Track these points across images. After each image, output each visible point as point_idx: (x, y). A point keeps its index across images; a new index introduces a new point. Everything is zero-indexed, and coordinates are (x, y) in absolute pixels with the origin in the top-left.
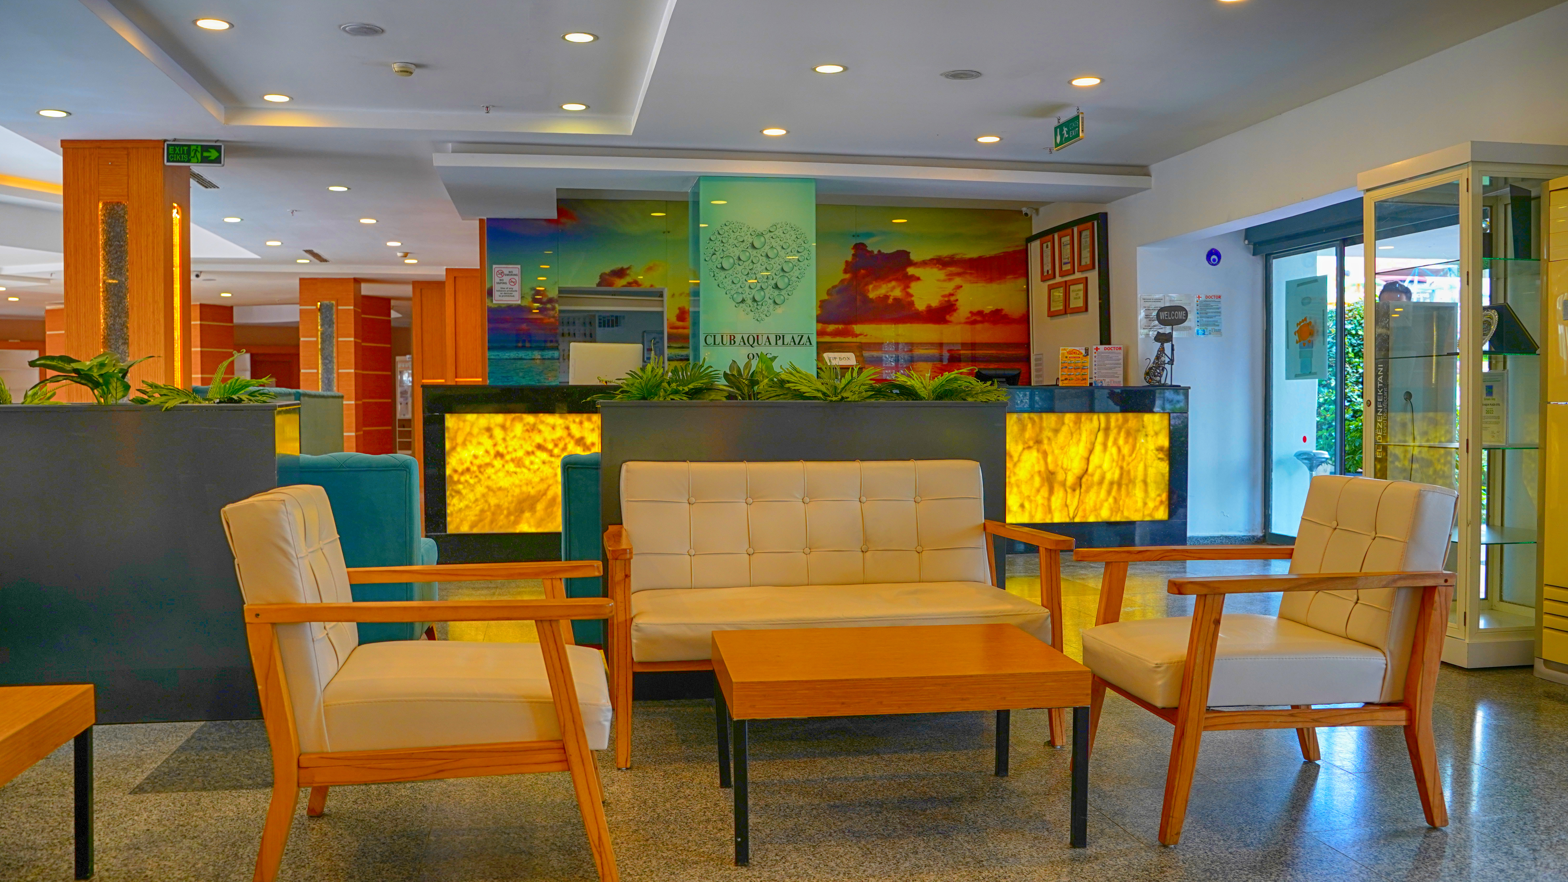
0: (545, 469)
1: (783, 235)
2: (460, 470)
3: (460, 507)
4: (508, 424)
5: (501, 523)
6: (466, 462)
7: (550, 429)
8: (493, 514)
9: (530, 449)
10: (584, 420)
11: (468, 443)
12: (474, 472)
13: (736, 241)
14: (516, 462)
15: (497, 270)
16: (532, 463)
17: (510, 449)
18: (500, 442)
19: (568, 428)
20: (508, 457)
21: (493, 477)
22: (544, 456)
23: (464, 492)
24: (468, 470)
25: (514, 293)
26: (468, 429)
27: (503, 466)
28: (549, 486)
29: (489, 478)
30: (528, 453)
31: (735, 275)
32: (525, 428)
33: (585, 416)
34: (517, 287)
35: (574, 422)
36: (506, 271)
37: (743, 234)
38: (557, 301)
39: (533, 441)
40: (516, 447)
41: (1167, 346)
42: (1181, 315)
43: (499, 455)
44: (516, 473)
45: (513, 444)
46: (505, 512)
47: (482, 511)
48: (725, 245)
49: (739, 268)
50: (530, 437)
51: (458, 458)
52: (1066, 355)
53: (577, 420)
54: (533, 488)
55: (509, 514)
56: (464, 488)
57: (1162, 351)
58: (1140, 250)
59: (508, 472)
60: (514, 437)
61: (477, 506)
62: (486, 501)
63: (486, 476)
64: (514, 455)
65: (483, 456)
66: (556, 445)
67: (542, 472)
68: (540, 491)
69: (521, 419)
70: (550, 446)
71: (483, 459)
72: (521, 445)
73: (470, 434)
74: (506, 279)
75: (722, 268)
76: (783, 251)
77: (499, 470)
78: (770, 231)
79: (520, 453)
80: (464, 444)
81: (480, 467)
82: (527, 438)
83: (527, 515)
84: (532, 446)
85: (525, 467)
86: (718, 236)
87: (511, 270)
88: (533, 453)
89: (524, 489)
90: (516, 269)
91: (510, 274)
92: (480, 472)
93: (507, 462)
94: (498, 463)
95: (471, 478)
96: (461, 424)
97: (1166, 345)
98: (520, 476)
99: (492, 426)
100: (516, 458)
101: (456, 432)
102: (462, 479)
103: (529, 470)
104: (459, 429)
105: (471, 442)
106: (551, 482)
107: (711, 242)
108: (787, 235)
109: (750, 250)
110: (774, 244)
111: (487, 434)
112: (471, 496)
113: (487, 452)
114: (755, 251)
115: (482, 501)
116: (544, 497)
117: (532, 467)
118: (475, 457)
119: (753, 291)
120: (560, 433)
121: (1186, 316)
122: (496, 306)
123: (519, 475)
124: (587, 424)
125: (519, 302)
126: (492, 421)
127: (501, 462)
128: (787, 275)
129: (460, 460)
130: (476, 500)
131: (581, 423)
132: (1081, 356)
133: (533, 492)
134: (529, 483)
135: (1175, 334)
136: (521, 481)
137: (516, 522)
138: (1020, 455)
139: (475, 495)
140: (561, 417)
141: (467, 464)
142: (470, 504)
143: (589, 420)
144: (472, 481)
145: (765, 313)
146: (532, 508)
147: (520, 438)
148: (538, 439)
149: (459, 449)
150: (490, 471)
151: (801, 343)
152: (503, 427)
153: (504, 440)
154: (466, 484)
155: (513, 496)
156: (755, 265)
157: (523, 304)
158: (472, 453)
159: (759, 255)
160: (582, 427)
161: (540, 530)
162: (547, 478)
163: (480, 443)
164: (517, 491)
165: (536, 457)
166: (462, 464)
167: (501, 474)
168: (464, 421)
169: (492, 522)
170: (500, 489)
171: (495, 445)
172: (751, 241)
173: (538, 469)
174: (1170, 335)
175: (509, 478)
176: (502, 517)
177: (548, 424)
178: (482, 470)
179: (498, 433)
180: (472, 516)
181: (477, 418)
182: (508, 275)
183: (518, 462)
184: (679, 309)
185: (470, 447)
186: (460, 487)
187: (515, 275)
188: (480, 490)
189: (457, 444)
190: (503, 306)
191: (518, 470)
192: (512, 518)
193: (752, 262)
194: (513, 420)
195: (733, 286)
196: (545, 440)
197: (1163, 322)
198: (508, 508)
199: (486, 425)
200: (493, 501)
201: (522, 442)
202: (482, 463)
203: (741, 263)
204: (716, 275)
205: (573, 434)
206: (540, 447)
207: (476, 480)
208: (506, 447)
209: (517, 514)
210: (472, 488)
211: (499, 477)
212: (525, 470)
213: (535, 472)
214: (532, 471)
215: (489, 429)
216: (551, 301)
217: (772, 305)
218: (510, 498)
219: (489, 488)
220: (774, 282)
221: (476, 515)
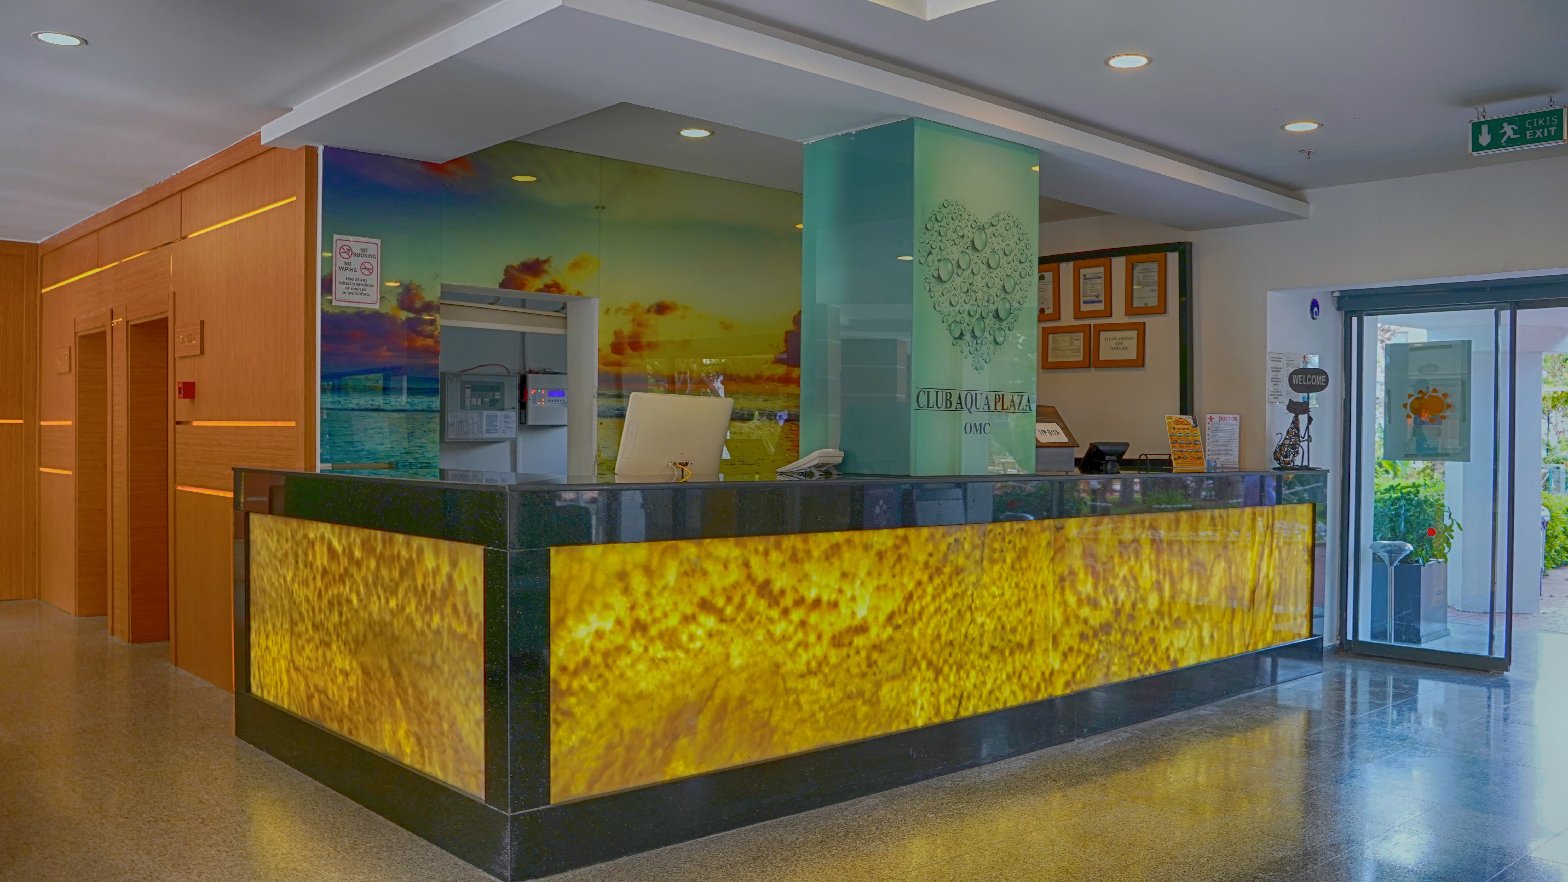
0: (711, 648)
1: (1005, 233)
2: (571, 667)
3: (571, 744)
4: (655, 562)
5: (640, 767)
6: (582, 647)
7: (720, 567)
8: (629, 749)
9: (689, 611)
10: (771, 547)
11: (586, 607)
12: (597, 667)
13: (955, 235)
14: (666, 639)
15: (340, 244)
16: (692, 638)
17: (658, 614)
18: (641, 600)
19: (747, 565)
20: (654, 631)
21: (630, 673)
22: (709, 621)
23: (578, 711)
24: (586, 663)
25: (369, 290)
26: (587, 579)
27: (646, 649)
28: (718, 680)
29: (622, 675)
30: (687, 619)
31: (954, 292)
32: (682, 570)
33: (772, 538)
34: (373, 279)
35: (756, 551)
36: (356, 249)
37: (962, 224)
38: (438, 310)
39: (695, 594)
40: (668, 608)
41: (1303, 419)
42: (1319, 380)
43: (640, 627)
44: (665, 660)
45: (663, 601)
46: (648, 743)
47: (610, 747)
48: (943, 239)
49: (958, 280)
50: (690, 586)
51: (568, 641)
52: (1173, 425)
53: (761, 548)
54: (693, 687)
55: (655, 746)
56: (579, 703)
57: (1295, 423)
58: (1270, 294)
59: (653, 660)
60: (665, 588)
61: (601, 737)
62: (617, 726)
63: (617, 672)
64: (663, 626)
65: (612, 632)
66: (729, 600)
67: (708, 653)
68: (703, 692)
69: (677, 551)
70: (720, 602)
71: (612, 637)
72: (676, 604)
73: (591, 587)
74: (356, 262)
75: (939, 279)
76: (1006, 258)
77: (639, 658)
78: (992, 225)
79: (673, 621)
80: (580, 611)
81: (606, 655)
82: (685, 589)
83: (683, 741)
84: (691, 603)
85: (681, 647)
86: (936, 224)
87: (364, 246)
88: (694, 617)
89: (679, 691)
90: (373, 245)
91: (363, 253)
92: (607, 666)
93: (652, 640)
94: (636, 645)
95: (591, 680)
96: (576, 567)
97: (1300, 417)
98: (673, 667)
99: (629, 567)
100: (667, 629)
101: (566, 586)
102: (576, 684)
103: (687, 651)
104: (571, 578)
105: (591, 604)
106: (720, 671)
107: (927, 232)
108: (1009, 233)
109: (970, 252)
110: (996, 247)
111: (620, 585)
112: (591, 720)
113: (619, 622)
114: (976, 254)
115: (610, 725)
116: (710, 703)
117: (691, 646)
118: (599, 635)
119: (973, 320)
120: (735, 574)
121: (1327, 382)
122: (337, 311)
123: (670, 664)
124: (774, 556)
125: (377, 307)
126: (629, 558)
127: (643, 641)
128: (1008, 297)
129: (573, 643)
130: (600, 725)
131: (766, 553)
132: (1190, 427)
133: (691, 695)
134: (686, 677)
135: (1313, 403)
136: (673, 675)
137: (666, 761)
138: (1212, 567)
139: (597, 715)
140: (737, 544)
141: (584, 653)
142: (589, 736)
143: (778, 546)
144: (592, 687)
145: (985, 356)
146: (691, 730)
147: (674, 590)
148: (703, 591)
149: (570, 622)
150: (624, 661)
151: (1021, 408)
152: (648, 570)
153: (648, 595)
154: (582, 695)
155: (661, 708)
156: (975, 277)
157: (382, 311)
158: (593, 628)
159: (980, 262)
160: (767, 561)
161: (704, 769)
162: (715, 665)
163: (607, 606)
164: (668, 696)
165: (699, 625)
166: (576, 652)
167: (642, 667)
168: (581, 561)
169: (625, 767)
170: (640, 696)
171: (632, 608)
172: (971, 236)
173: (702, 648)
174: (1306, 403)
175: (655, 673)
176: (643, 752)
177: (718, 559)
178: (610, 661)
179: (639, 583)
180: (590, 760)
181: (604, 555)
182: (359, 255)
183: (670, 639)
184: (615, 333)
185: (592, 617)
186: (573, 700)
187: (371, 256)
188: (607, 702)
189: (567, 611)
190: (350, 311)
191: (670, 654)
192: (659, 752)
193: (972, 272)
194: (664, 552)
195: (951, 309)
196: (712, 591)
197: (1296, 388)
198: (653, 734)
199: (618, 568)
200: (628, 723)
201: (678, 598)
202: (611, 647)
203: (960, 271)
204: (932, 289)
205: (754, 576)
206: (705, 605)
207: (600, 683)
208: (651, 610)
209: (667, 744)
210: (592, 699)
211: (638, 673)
212: (680, 654)
213: (696, 655)
214: (692, 654)
215: (623, 576)
216: (428, 307)
217: (993, 344)
218: (656, 713)
219: (622, 698)
220: (994, 307)
221: (599, 758)
